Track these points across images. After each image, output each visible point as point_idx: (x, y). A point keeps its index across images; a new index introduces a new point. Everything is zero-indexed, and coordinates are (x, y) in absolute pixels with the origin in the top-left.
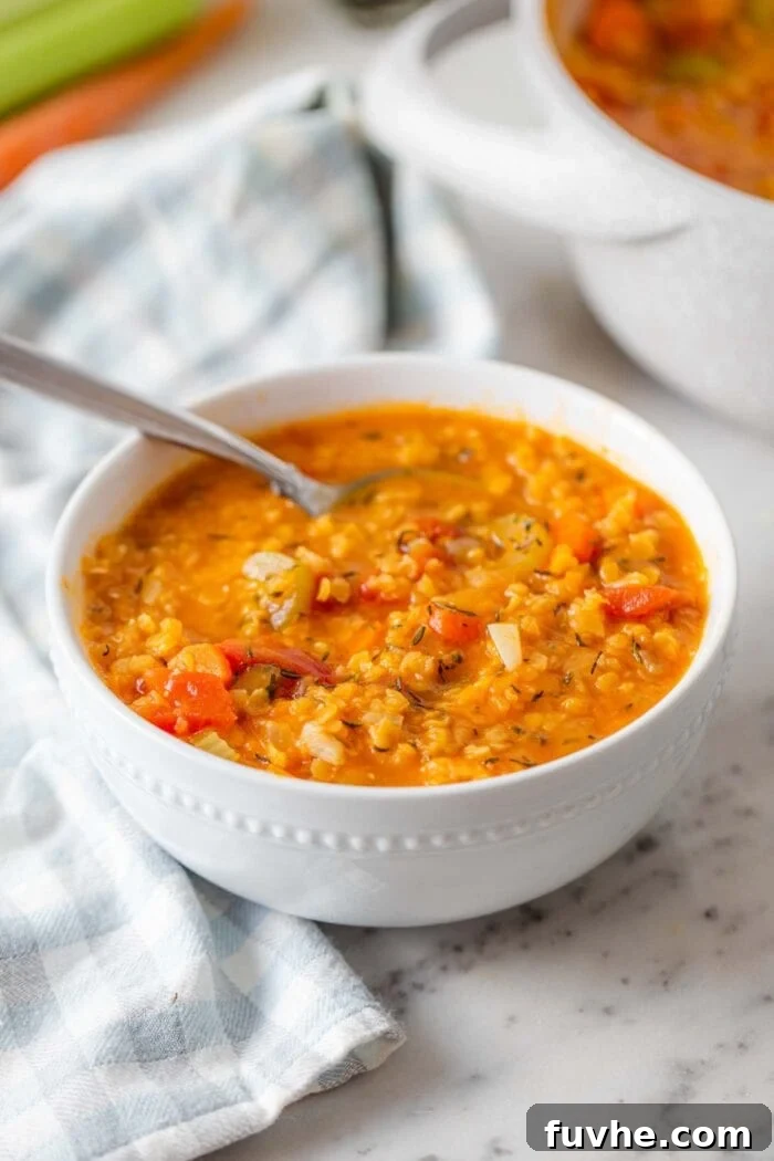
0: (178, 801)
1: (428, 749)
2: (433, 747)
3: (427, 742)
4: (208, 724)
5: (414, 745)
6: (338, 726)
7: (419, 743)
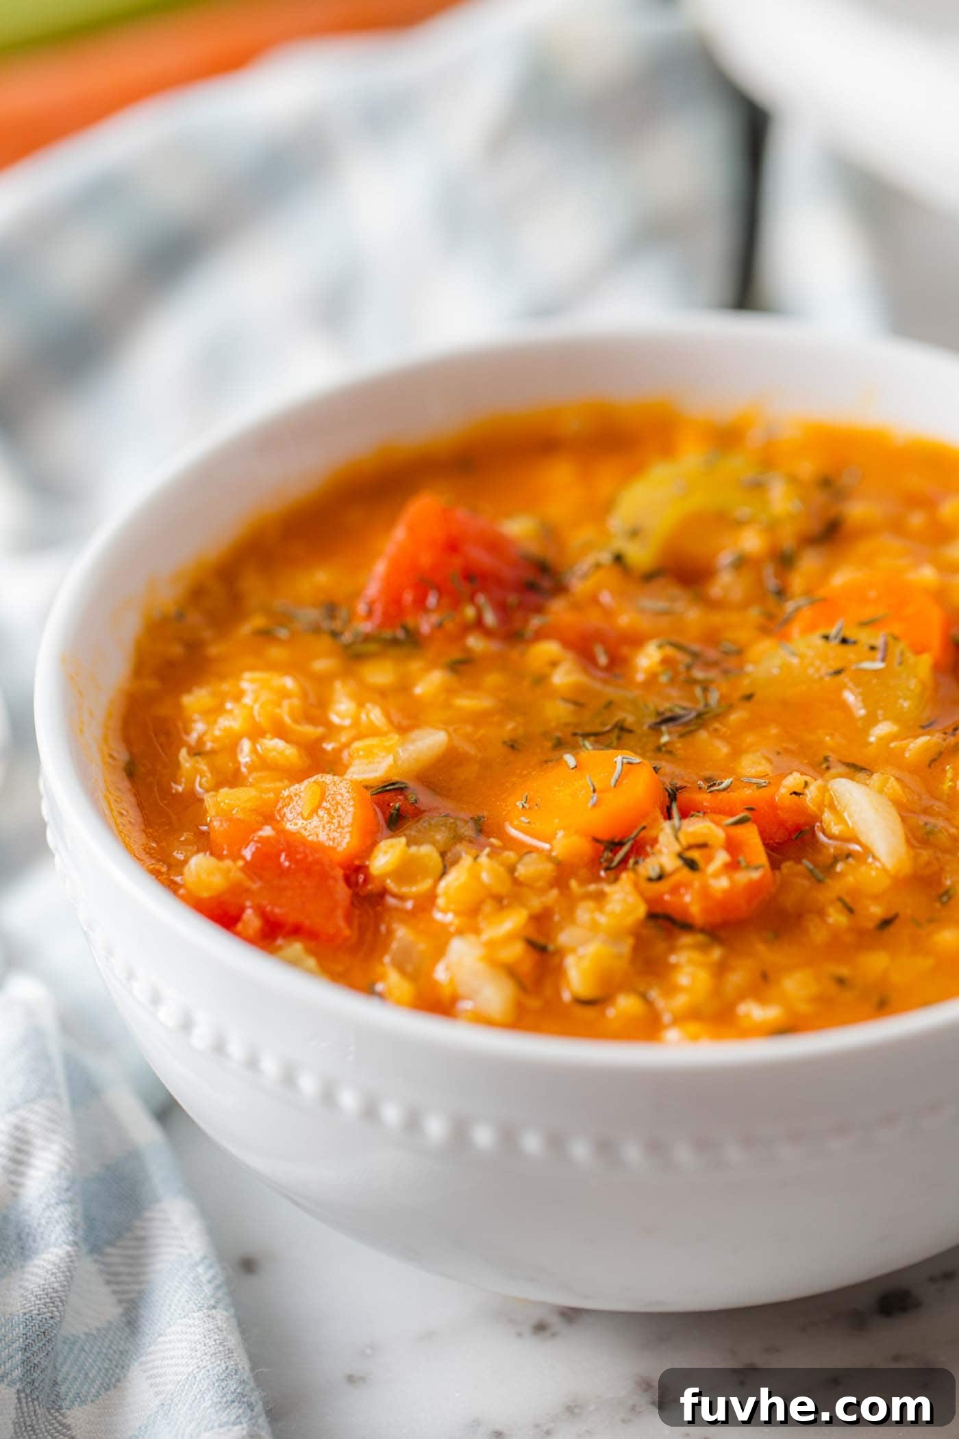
0: (219, 1048)
1: (669, 1006)
2: (681, 1001)
3: (671, 990)
4: (296, 931)
5: (644, 997)
6: (516, 951)
7: (654, 994)
